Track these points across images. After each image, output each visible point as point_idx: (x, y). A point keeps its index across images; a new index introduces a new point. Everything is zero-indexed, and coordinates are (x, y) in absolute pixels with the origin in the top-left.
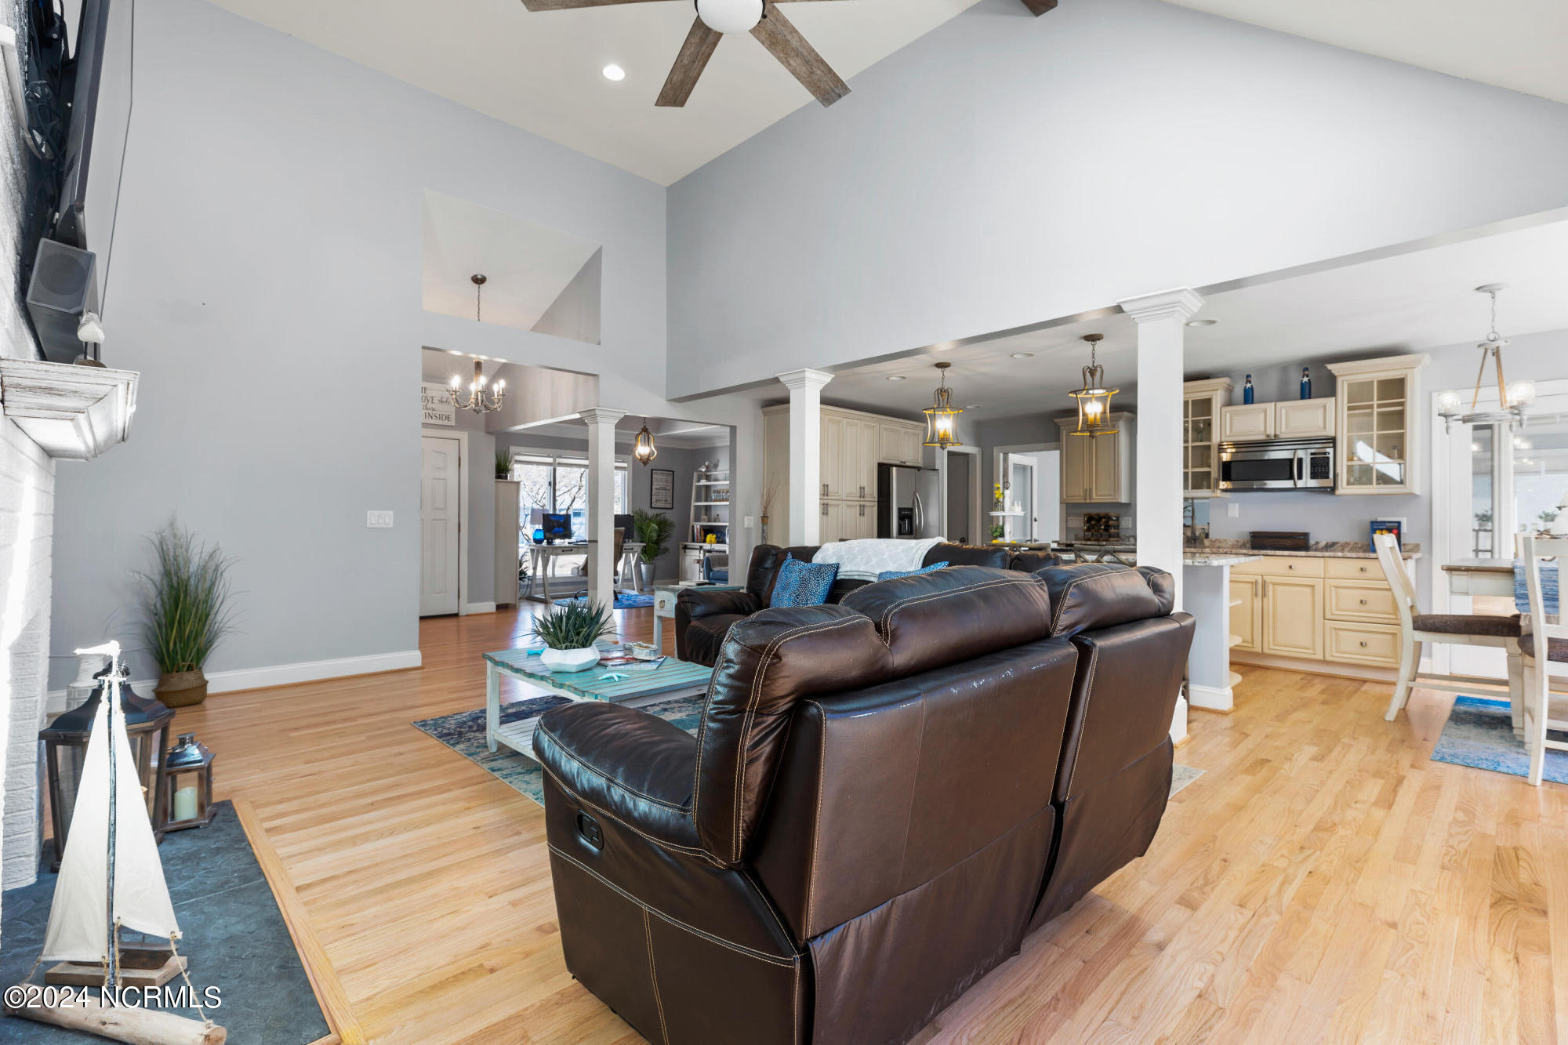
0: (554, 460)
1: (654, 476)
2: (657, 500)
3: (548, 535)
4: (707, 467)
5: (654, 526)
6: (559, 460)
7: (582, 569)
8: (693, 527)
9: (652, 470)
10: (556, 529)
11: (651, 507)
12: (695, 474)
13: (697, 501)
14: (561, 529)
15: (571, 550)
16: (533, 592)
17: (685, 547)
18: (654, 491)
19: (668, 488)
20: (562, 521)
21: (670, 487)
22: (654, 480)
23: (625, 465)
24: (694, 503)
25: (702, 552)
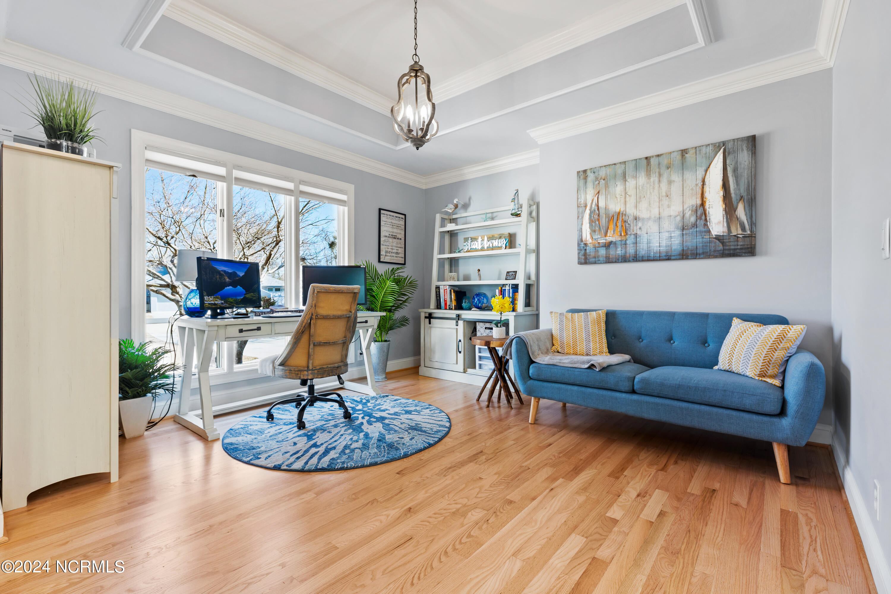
0: (229, 173)
1: (383, 218)
2: (386, 252)
3: (209, 300)
4: (456, 206)
5: (390, 284)
6: (237, 173)
7: (282, 364)
8: (438, 288)
9: (380, 210)
10: (229, 289)
11: (379, 261)
12: (438, 217)
13: (440, 253)
14: (239, 289)
15: (259, 329)
16: (184, 409)
17: (430, 317)
18: (382, 239)
19: (399, 236)
20: (241, 274)
21: (402, 236)
22: (382, 223)
23: (344, 197)
24: (436, 256)
25: (461, 323)
